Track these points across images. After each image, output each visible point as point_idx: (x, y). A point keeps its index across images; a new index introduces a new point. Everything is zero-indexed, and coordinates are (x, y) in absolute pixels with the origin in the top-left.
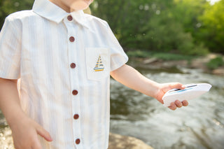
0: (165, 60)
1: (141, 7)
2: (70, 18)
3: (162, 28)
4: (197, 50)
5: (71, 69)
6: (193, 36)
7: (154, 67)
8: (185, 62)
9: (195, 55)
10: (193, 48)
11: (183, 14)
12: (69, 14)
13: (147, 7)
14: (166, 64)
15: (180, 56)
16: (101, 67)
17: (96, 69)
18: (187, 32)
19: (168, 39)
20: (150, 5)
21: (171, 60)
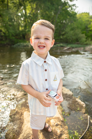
0: (73, 48)
1: (62, 22)
2: (45, 62)
3: (72, 32)
4: (87, 42)
5: (45, 81)
6: (86, 35)
7: (68, 51)
8: (82, 48)
9: (87, 45)
10: (86, 41)
11: (81, 25)
12: (45, 60)
13: (64, 22)
14: (74, 50)
15: (80, 45)
16: (56, 79)
17: (54, 80)
18: (83, 33)
19: (74, 38)
20: (65, 20)
21: (76, 47)
